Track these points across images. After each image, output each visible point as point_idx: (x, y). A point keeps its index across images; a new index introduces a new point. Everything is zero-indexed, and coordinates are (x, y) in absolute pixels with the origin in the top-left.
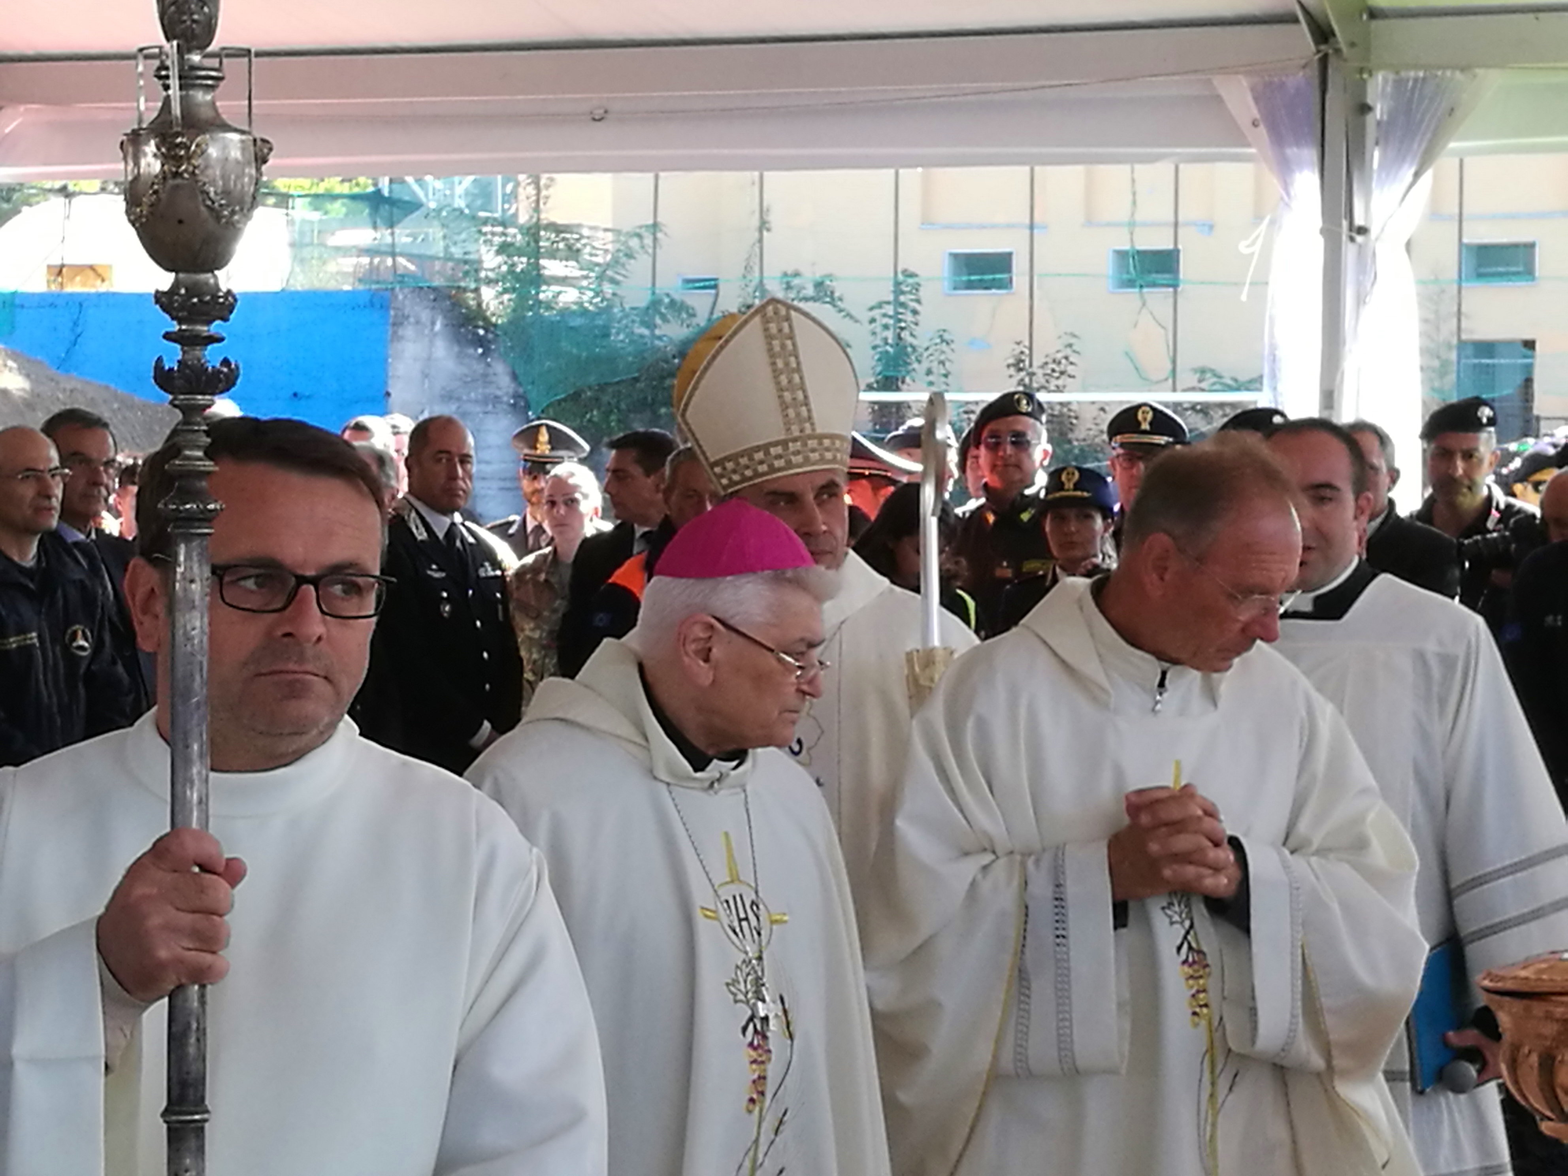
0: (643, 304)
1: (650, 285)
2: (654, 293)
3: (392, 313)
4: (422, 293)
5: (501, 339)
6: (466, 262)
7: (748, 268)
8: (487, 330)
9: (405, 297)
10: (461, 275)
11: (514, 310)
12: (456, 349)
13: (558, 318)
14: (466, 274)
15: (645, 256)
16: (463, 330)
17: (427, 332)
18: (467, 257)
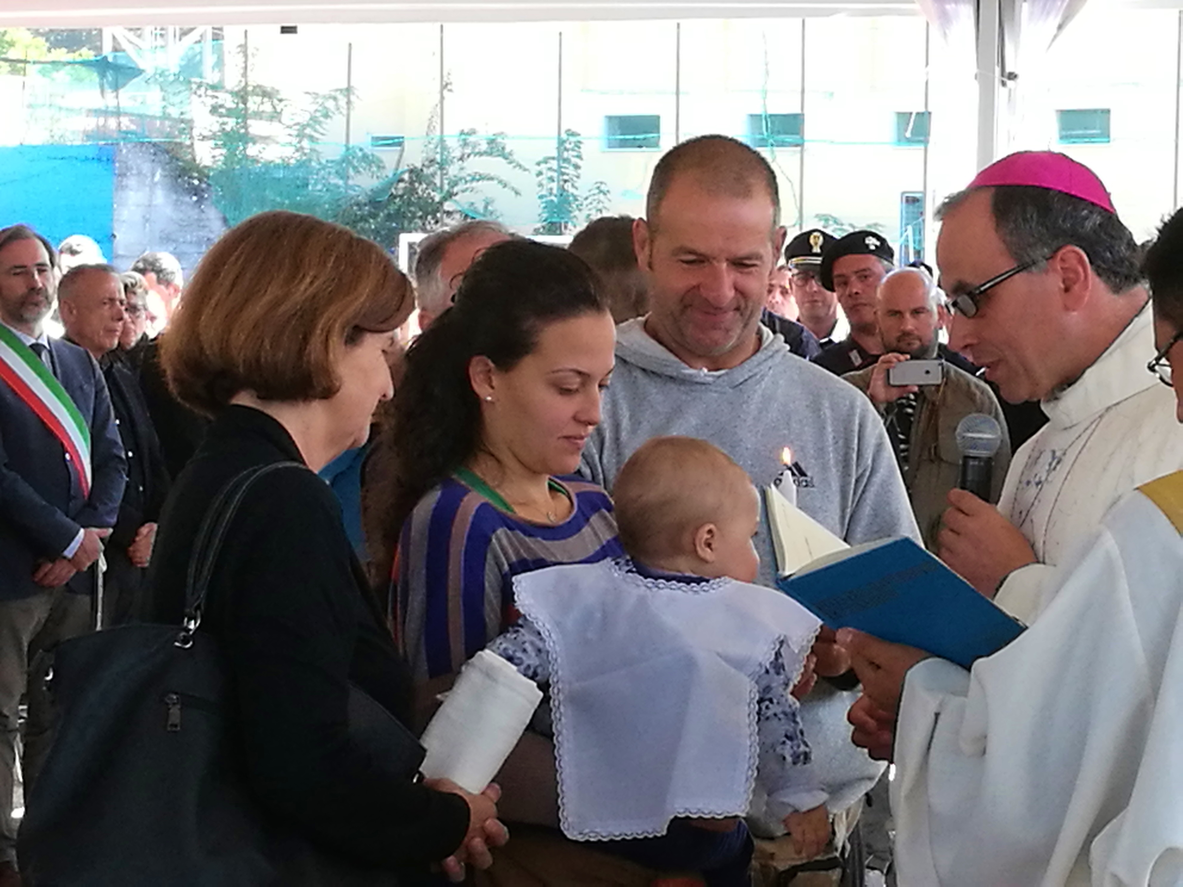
0: (338, 158)
1: (344, 143)
2: (348, 149)
3: (117, 165)
4: (144, 149)
5: (212, 189)
6: (182, 121)
7: (430, 128)
8: (200, 180)
9: (129, 151)
10: (177, 133)
11: (224, 164)
12: (174, 197)
13: (263, 170)
14: (182, 131)
15: (341, 116)
16: (180, 180)
17: (148, 181)
18: (182, 117)
